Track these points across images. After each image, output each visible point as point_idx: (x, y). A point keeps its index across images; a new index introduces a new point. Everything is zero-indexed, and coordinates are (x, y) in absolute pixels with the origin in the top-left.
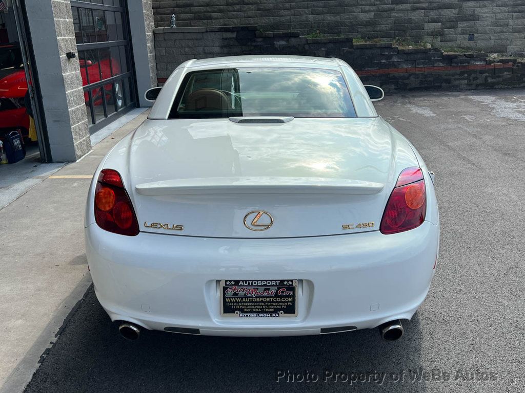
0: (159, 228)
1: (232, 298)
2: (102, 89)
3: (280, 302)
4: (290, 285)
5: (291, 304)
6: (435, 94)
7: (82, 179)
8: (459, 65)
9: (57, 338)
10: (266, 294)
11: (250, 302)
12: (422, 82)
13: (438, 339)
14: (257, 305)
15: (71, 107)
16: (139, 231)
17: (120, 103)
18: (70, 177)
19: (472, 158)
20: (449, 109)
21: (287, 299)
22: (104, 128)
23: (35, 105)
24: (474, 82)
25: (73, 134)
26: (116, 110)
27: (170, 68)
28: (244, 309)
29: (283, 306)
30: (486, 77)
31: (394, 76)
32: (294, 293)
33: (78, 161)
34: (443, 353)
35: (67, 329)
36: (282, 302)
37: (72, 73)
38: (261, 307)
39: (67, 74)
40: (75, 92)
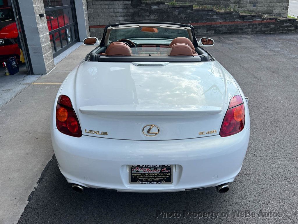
0: (94, 133)
1: (136, 173)
2: (59, 32)
3: (163, 176)
4: (169, 167)
5: (169, 177)
6: (235, 36)
7: (50, 85)
8: (248, 20)
9: (38, 185)
10: (155, 171)
11: (146, 176)
12: (228, 30)
13: (245, 185)
14: (150, 177)
15: (43, 44)
16: (82, 135)
17: (69, 39)
18: (43, 84)
19: (256, 75)
20: (242, 45)
21: (167, 174)
22: (61, 54)
23: (23, 43)
24: (255, 30)
25: (44, 59)
26: (67, 44)
27: (96, 20)
28: (142, 179)
29: (164, 178)
30: (262, 27)
31: (214, 26)
32: (171, 171)
33: (47, 74)
34: (248, 194)
35: (43, 179)
36: (164, 176)
37: (43, 25)
38: (152, 178)
39: (40, 26)
40: (45, 36)
